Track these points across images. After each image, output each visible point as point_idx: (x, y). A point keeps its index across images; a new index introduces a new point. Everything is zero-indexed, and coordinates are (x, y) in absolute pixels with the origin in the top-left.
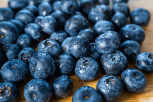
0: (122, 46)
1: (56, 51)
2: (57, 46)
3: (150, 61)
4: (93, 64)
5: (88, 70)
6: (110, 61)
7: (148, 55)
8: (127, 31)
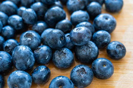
0: (94, 37)
1: (36, 43)
2: (37, 38)
3: (117, 51)
4: (68, 55)
5: (63, 61)
6: (82, 51)
7: (116, 45)
8: (100, 21)
